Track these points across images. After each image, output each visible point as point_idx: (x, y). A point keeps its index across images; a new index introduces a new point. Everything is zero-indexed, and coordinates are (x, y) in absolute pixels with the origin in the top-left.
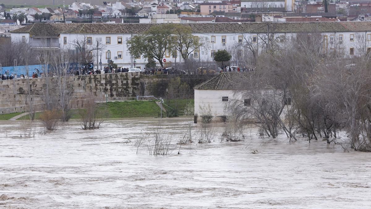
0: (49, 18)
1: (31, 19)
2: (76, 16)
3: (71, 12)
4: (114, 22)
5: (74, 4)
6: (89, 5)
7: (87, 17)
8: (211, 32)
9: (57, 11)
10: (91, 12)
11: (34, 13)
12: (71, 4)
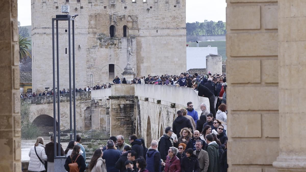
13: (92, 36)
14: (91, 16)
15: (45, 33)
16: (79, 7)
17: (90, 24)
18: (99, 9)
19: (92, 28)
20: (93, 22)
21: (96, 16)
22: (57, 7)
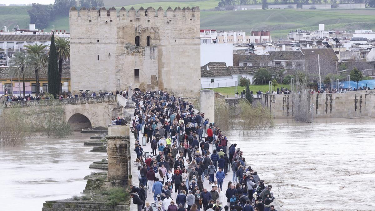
13: (120, 45)
14: (119, 28)
15: (80, 43)
16: (109, 21)
17: (118, 35)
18: (126, 22)
19: (120, 38)
20: (121, 33)
21: (123, 28)
22: (90, 21)
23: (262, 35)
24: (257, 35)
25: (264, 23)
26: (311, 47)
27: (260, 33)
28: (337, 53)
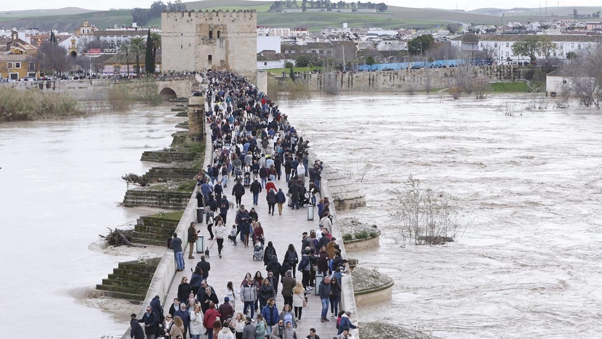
0: (495, 32)
1: (484, 32)
2: (511, 30)
3: (508, 28)
4: (532, 34)
5: (510, 23)
6: (519, 23)
7: (518, 31)
8: (571, 41)
9: (500, 27)
10: (520, 28)
11: (486, 29)
12: (508, 23)
13: (198, 37)
14: (197, 25)
15: (169, 36)
16: (190, 20)
17: (196, 30)
18: (202, 21)
19: (198, 32)
20: (198, 29)
21: (201, 25)
22: (176, 20)
23: (302, 30)
24: (299, 30)
25: (304, 22)
26: (338, 40)
27: (300, 29)
28: (357, 44)
